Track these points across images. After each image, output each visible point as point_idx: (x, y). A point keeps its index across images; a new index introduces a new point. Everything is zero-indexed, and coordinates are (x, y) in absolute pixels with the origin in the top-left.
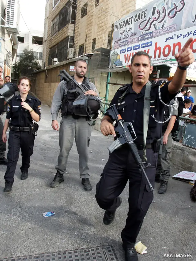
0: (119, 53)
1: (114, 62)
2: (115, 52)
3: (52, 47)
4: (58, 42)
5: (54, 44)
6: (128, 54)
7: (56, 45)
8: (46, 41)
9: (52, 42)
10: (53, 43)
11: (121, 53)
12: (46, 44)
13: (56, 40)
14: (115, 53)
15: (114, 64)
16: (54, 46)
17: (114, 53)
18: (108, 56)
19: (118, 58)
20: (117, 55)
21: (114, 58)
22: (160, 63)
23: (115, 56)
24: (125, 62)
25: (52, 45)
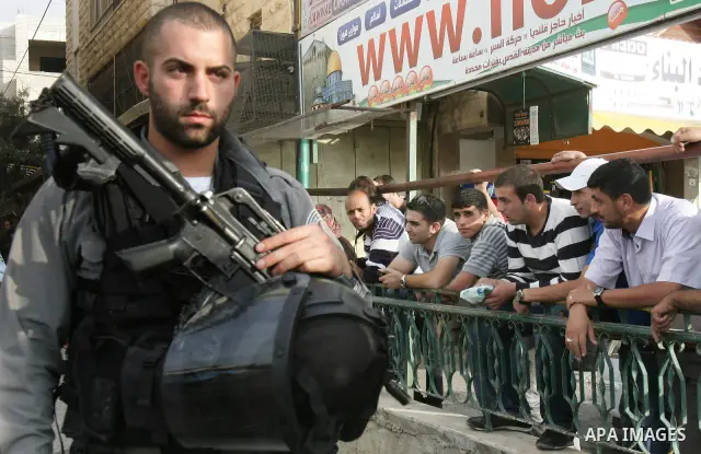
0: (332, 43)
1: (319, 90)
2: (316, 44)
3: (99, 73)
4: (116, 49)
5: (105, 60)
6: (371, 43)
7: (111, 62)
8: (76, 53)
9: (96, 52)
10: (98, 55)
11: (340, 43)
12: (79, 66)
13: (107, 44)
14: (320, 49)
15: (317, 101)
16: (106, 67)
17: (315, 49)
18: (291, 69)
19: (332, 68)
20: (328, 52)
21: (314, 74)
22: (526, 53)
23: (321, 61)
24: (365, 81)
25: (97, 67)
